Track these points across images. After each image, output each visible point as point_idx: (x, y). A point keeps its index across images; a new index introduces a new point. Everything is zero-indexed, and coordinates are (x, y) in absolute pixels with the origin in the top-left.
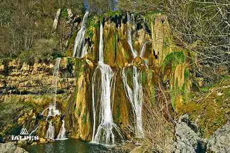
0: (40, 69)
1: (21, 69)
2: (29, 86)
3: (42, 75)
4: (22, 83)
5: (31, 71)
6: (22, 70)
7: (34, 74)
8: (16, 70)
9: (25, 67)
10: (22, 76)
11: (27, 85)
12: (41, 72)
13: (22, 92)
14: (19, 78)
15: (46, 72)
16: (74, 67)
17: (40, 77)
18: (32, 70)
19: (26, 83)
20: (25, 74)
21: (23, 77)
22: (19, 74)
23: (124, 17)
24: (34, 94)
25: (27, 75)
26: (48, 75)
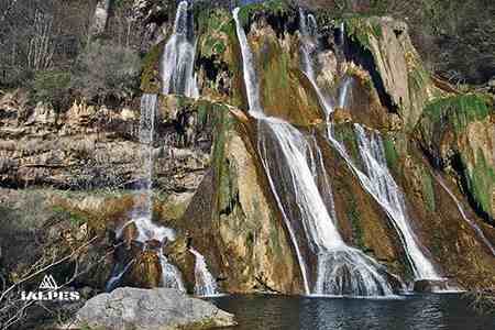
0: (87, 122)
1: (30, 121)
2: (53, 166)
3: (93, 137)
4: (32, 158)
5: (59, 127)
6: (33, 124)
7: (67, 135)
8: (15, 122)
9: (41, 115)
10: (29, 138)
11: (47, 162)
12: (88, 130)
13: (30, 182)
14: (24, 144)
15: (109, 129)
16: (191, 119)
17: (88, 142)
18: (62, 125)
19: (44, 157)
20: (41, 133)
21: (34, 141)
22: (22, 134)
23: (291, 19)
24: (67, 187)
25: (45, 137)
26: (111, 138)
